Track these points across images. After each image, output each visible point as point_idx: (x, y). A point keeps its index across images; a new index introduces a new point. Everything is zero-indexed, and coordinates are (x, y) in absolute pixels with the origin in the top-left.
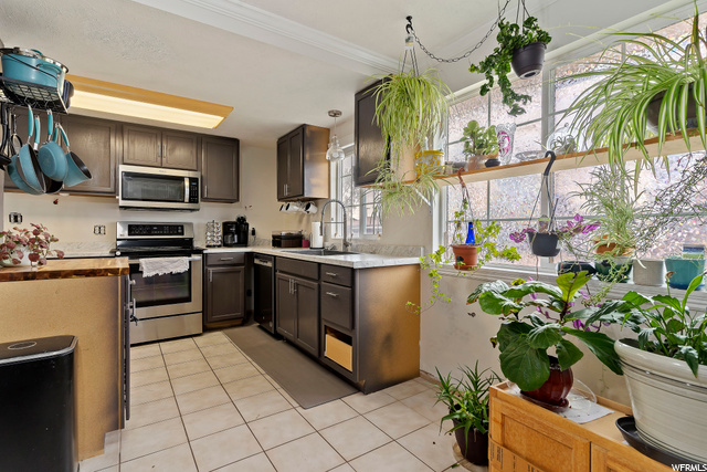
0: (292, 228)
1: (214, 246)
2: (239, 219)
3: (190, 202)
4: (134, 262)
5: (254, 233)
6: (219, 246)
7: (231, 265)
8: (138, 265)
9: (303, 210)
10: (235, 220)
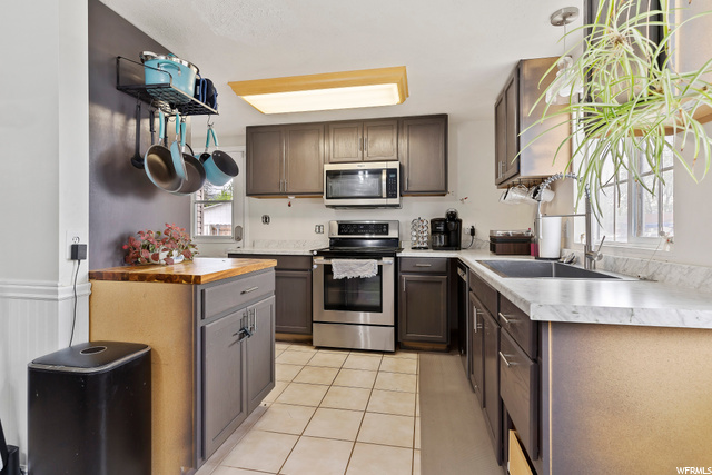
0: (516, 226)
1: (420, 248)
2: (448, 215)
3: (388, 197)
4: (327, 262)
5: (473, 232)
6: (425, 248)
7: (429, 273)
8: (330, 266)
9: (529, 198)
10: (444, 216)
